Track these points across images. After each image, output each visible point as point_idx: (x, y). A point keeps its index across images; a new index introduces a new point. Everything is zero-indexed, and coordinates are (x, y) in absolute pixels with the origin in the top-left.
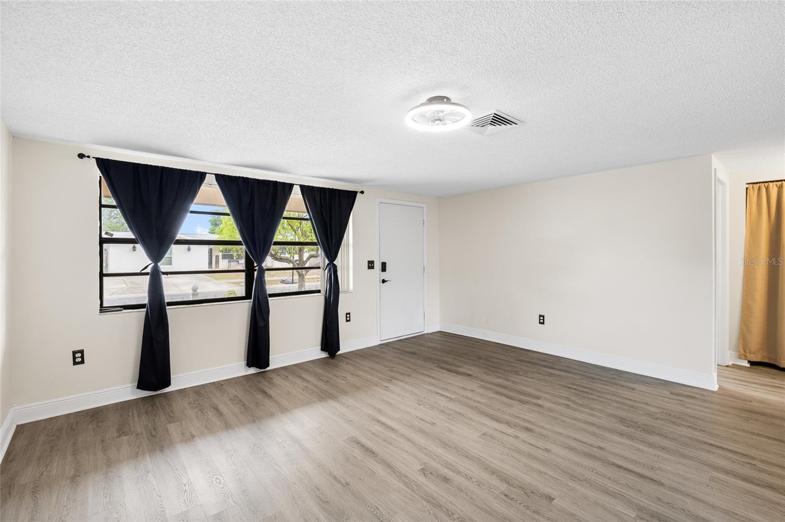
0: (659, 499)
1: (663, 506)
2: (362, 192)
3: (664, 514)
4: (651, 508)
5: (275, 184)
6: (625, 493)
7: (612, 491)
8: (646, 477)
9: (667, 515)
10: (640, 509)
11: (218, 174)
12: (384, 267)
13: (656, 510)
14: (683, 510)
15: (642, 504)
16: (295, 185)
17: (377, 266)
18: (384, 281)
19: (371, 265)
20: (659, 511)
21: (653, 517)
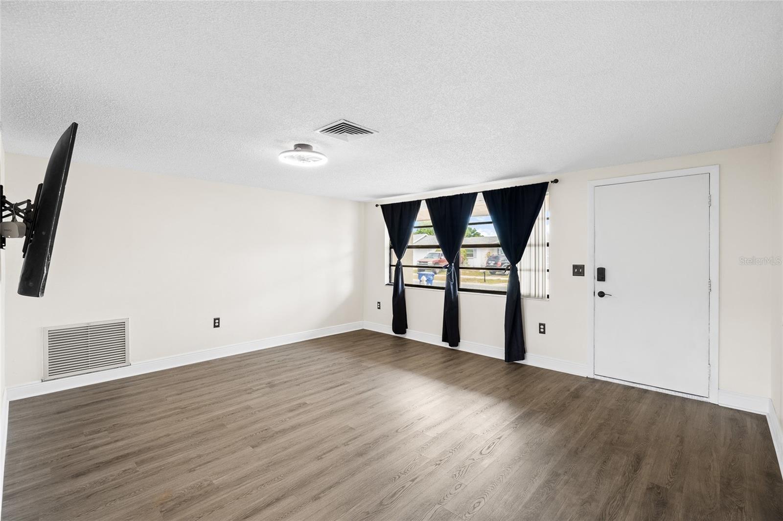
0: (221, 507)
1: (211, 505)
2: (556, 181)
3: (205, 501)
4: (214, 497)
5: (462, 196)
6: (240, 487)
7: (247, 480)
8: (255, 514)
9: (202, 503)
10: (218, 489)
11: (428, 199)
12: (601, 275)
13: (212, 498)
14: (200, 518)
15: (222, 493)
16: (478, 194)
17: (590, 272)
18: (602, 294)
19: (579, 270)
20: (208, 499)
21: (206, 492)
